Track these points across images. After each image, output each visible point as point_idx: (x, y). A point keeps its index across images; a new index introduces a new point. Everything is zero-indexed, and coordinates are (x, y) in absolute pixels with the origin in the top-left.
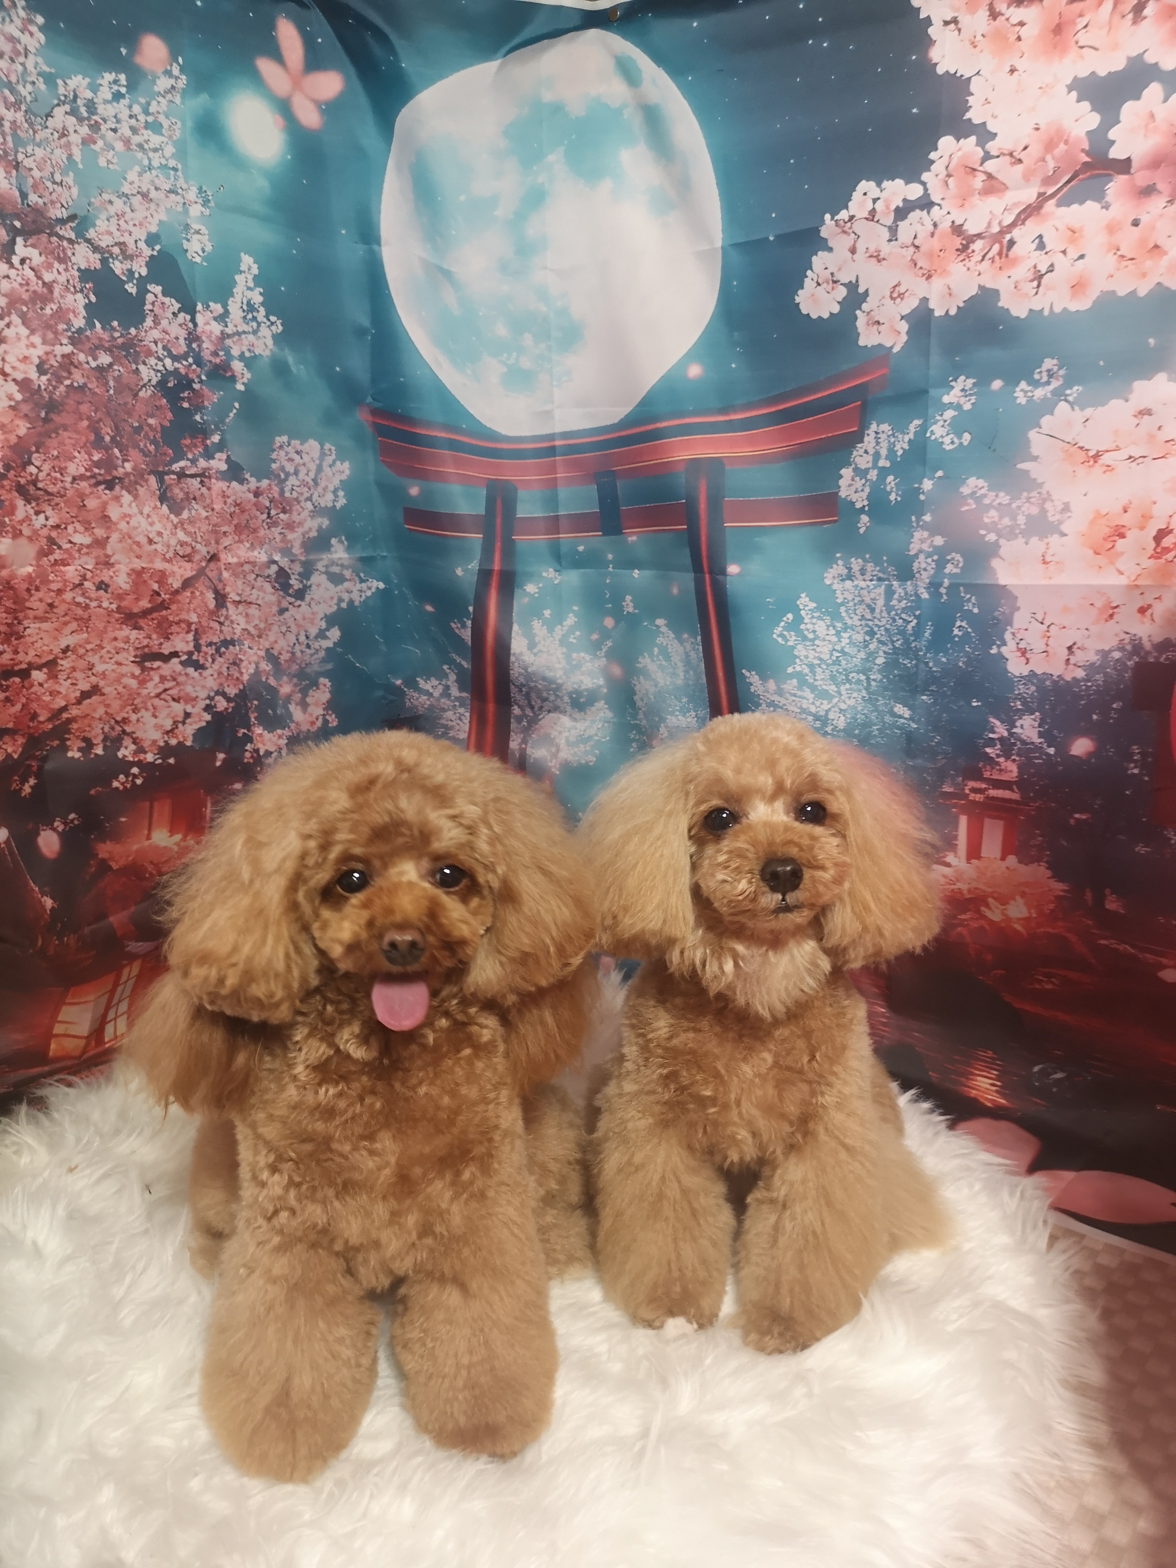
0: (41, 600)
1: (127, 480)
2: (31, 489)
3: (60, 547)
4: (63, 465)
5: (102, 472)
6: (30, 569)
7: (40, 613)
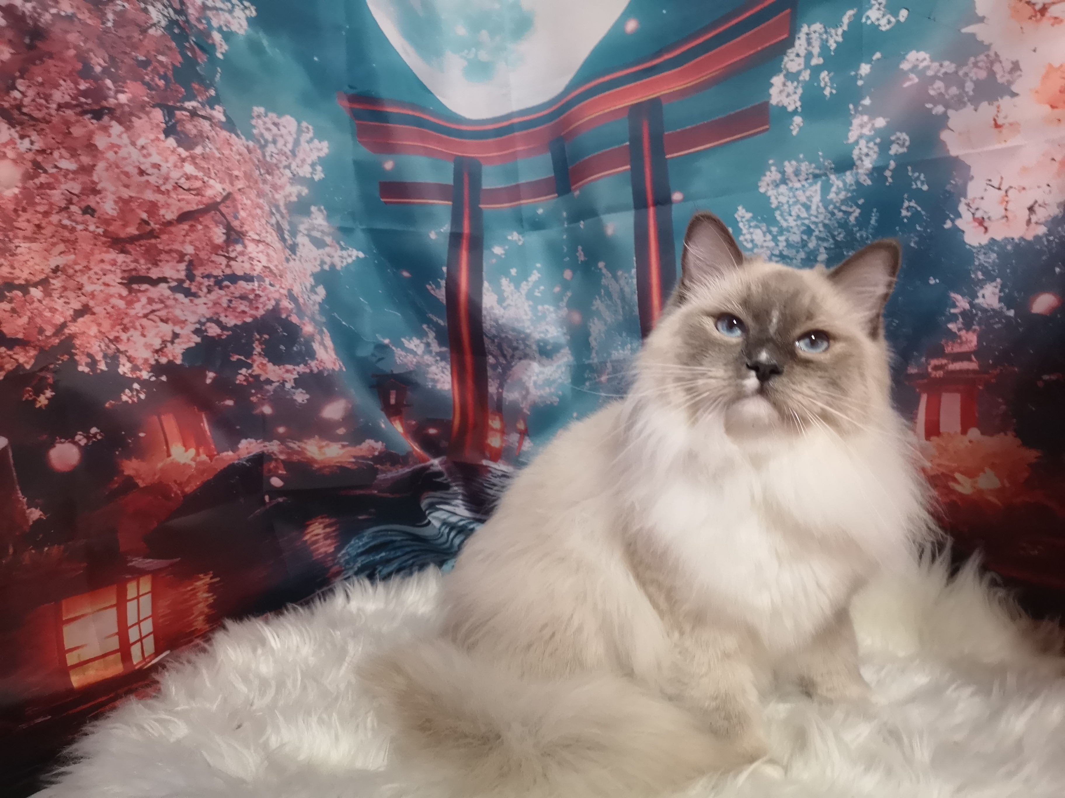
0: (28, 221)
1: (119, 112)
2: (16, 113)
3: (46, 172)
4: (48, 92)
5: (89, 101)
6: (17, 191)
7: (28, 233)
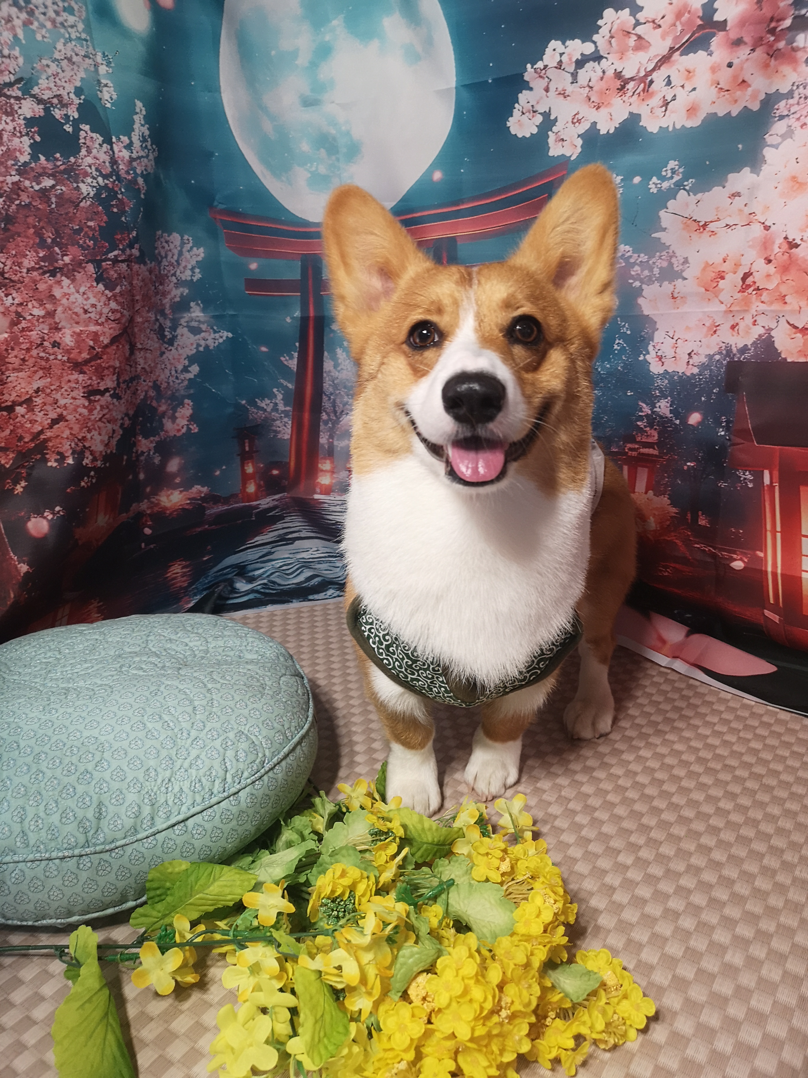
0: (16, 357)
1: (65, 269)
3: (25, 319)
4: (20, 261)
5: (47, 264)
6: (6, 335)
7: (16, 366)
